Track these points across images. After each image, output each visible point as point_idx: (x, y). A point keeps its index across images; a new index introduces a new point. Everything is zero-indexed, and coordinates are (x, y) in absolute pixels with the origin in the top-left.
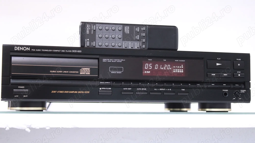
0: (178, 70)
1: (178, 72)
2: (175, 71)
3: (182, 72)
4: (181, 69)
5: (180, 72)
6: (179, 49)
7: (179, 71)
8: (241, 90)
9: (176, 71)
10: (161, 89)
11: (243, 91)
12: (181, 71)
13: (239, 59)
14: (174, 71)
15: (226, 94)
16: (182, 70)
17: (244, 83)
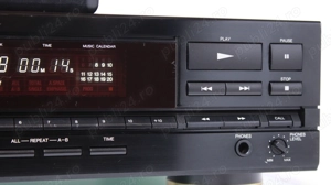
0: (97, 74)
1: (97, 80)
2: (86, 76)
3: (110, 80)
4: (106, 70)
5: (103, 80)
6: (99, 12)
7: (100, 77)
8: (291, 134)
9: (90, 79)
10: (33, 140)
11: (297, 137)
12: (106, 76)
13: (286, 38)
14: (83, 79)
15: (244, 147)
16: (110, 74)
17: (300, 112)
